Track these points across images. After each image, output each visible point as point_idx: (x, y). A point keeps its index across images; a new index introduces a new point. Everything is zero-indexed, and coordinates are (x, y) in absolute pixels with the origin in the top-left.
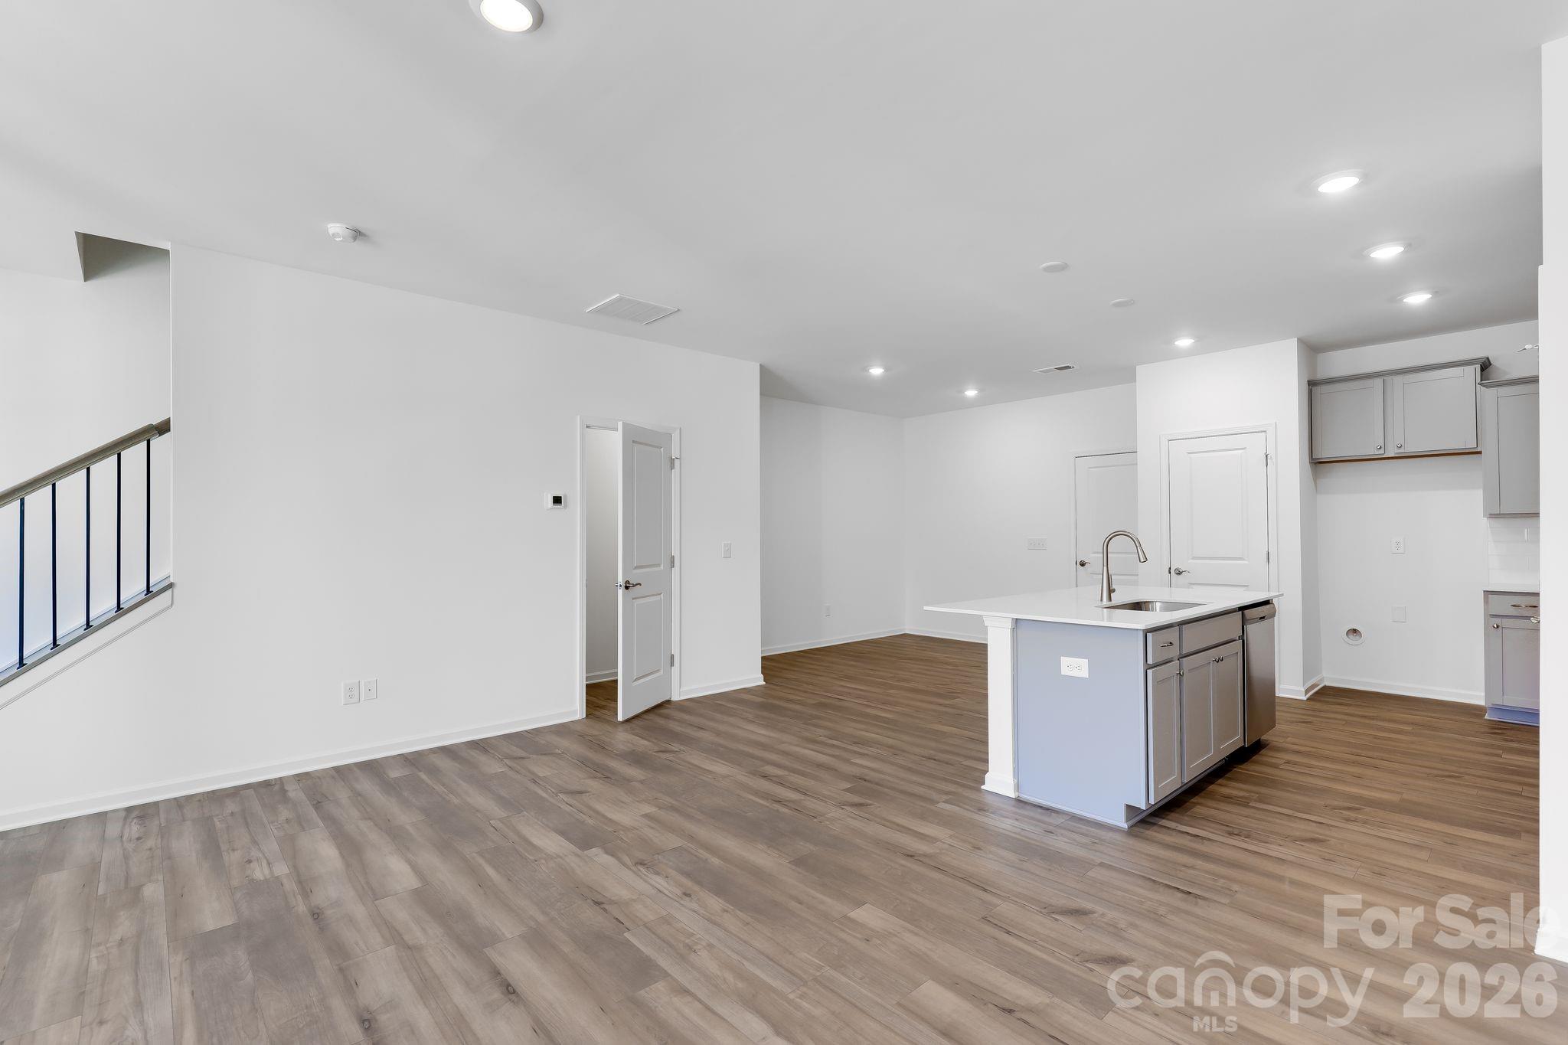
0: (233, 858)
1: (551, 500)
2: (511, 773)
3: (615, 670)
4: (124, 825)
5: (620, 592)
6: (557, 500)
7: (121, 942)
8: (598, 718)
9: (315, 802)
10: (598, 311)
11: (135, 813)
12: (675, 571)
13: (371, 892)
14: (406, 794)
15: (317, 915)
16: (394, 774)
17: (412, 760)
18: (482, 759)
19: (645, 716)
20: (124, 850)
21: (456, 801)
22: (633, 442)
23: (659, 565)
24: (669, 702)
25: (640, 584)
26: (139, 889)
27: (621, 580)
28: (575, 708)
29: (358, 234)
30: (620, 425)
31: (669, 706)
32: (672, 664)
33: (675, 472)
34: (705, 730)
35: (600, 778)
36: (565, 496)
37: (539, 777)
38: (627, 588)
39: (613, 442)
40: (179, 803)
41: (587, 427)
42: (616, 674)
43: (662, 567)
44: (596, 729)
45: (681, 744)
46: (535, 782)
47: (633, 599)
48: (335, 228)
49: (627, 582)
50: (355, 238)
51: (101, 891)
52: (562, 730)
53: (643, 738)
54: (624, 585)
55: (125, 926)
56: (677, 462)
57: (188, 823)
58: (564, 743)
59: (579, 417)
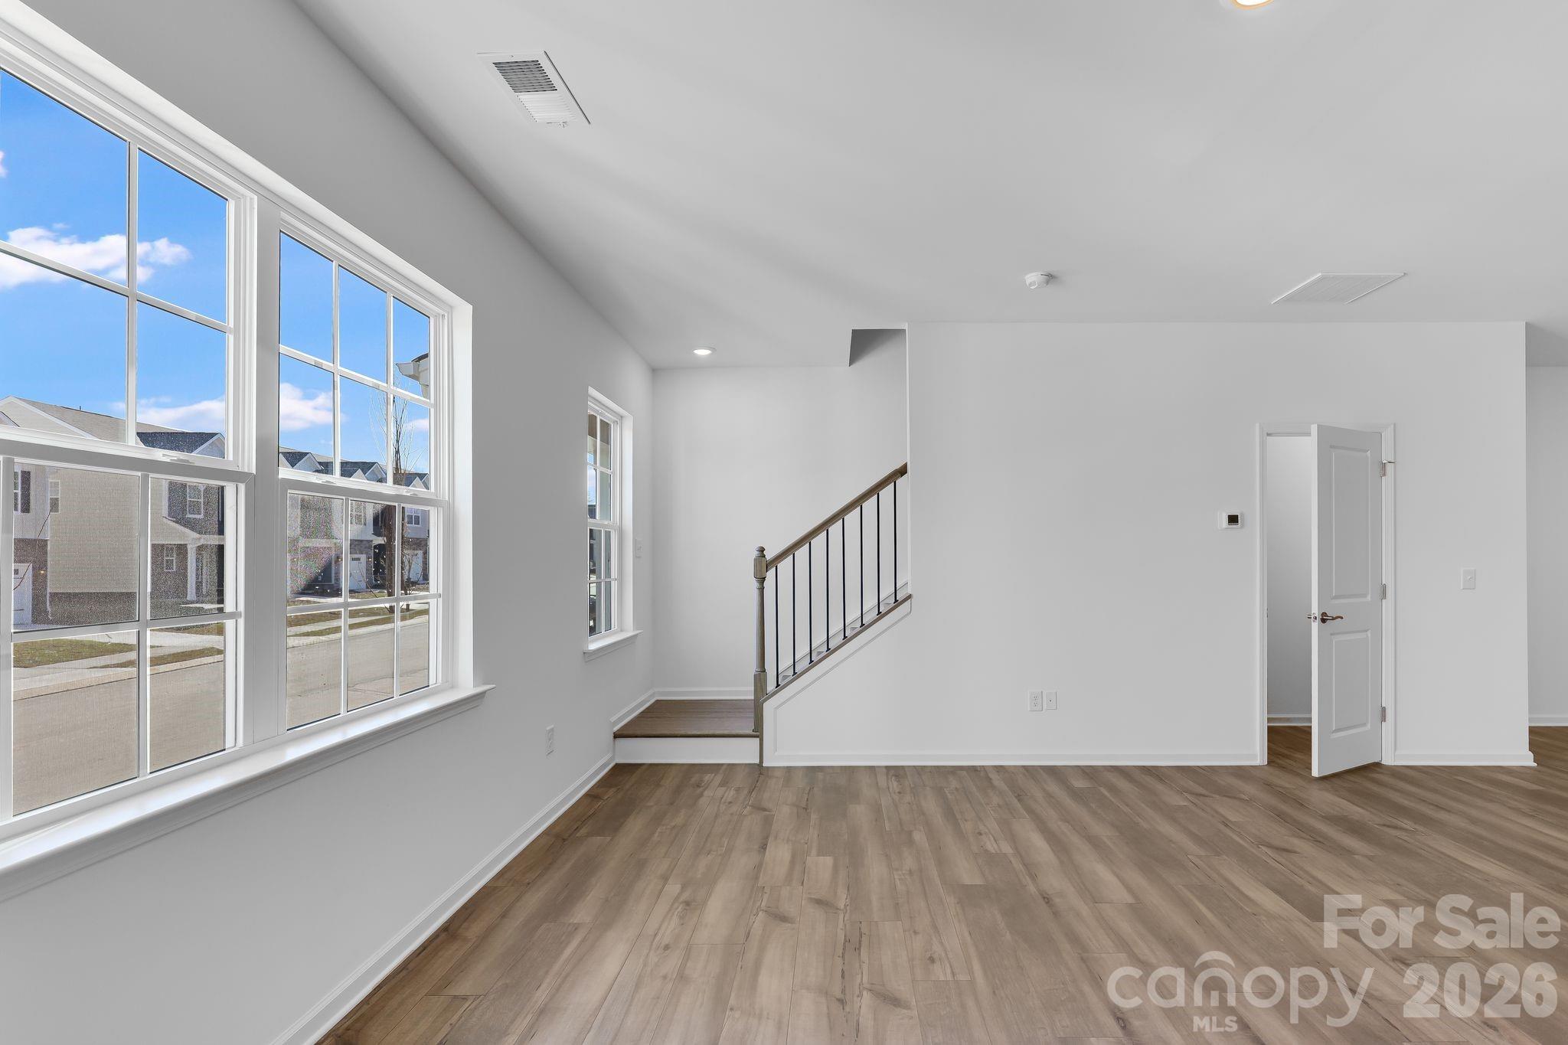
0: (968, 827)
1: (1225, 520)
2: (1193, 808)
3: (1307, 716)
4: (888, 779)
5: (1315, 626)
6: (1233, 519)
7: (911, 872)
8: (1282, 768)
9: (1016, 795)
10: (1289, 299)
11: (892, 772)
12: (1387, 605)
13: (1092, 895)
14: (1093, 806)
15: (1047, 900)
16: (1079, 783)
17: (1090, 773)
18: (1159, 787)
19: (1351, 778)
20: (893, 799)
21: (1145, 825)
22: (1332, 447)
23: (1364, 595)
24: (1377, 766)
25: (1342, 618)
26: (910, 833)
27: (1315, 611)
28: (1255, 753)
29: (1050, 278)
30: (1314, 429)
31: (1378, 769)
32: (1383, 718)
33: (1387, 482)
34: (1449, 811)
35: (1308, 840)
36: (1242, 514)
37: (1230, 821)
38: (1323, 621)
39: (1307, 448)
40: (920, 770)
41: (1268, 435)
42: (1310, 720)
43: (1369, 598)
44: (1284, 781)
45: (1415, 823)
46: (1226, 825)
47: (1332, 634)
48: (1033, 278)
49: (1324, 614)
50: (1047, 283)
51: (887, 829)
52: (1241, 772)
53: (1353, 804)
54: (1319, 617)
55: (909, 862)
56: (1390, 468)
57: (928, 788)
58: (1250, 789)
59: (1257, 425)
